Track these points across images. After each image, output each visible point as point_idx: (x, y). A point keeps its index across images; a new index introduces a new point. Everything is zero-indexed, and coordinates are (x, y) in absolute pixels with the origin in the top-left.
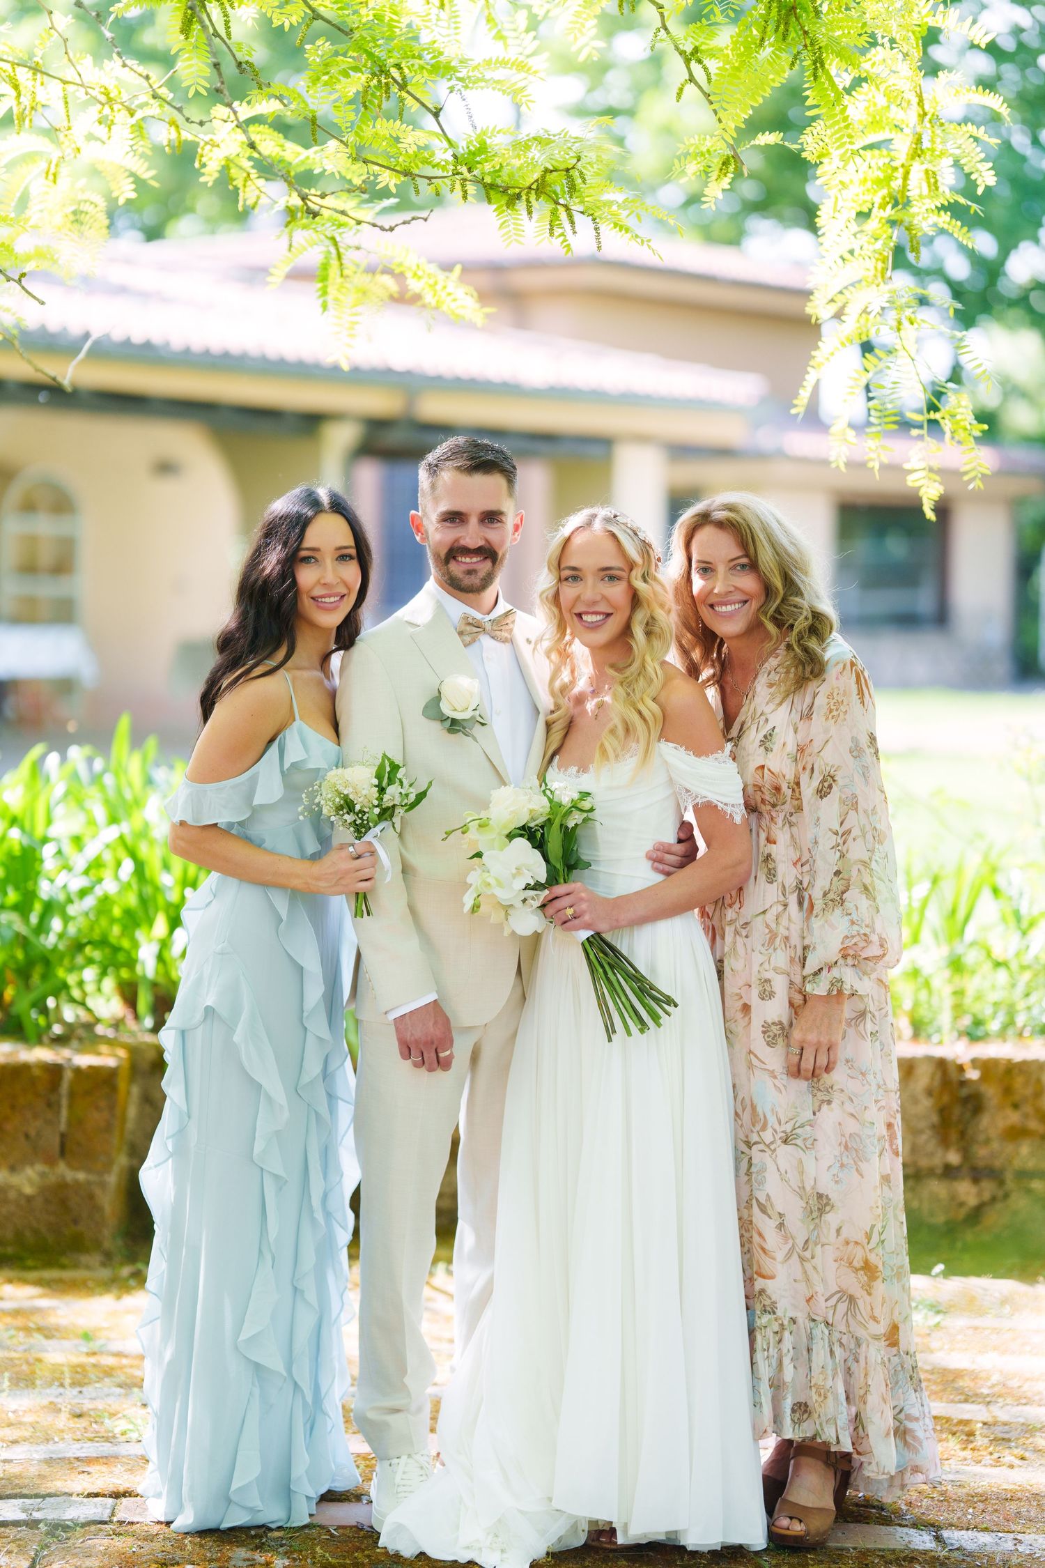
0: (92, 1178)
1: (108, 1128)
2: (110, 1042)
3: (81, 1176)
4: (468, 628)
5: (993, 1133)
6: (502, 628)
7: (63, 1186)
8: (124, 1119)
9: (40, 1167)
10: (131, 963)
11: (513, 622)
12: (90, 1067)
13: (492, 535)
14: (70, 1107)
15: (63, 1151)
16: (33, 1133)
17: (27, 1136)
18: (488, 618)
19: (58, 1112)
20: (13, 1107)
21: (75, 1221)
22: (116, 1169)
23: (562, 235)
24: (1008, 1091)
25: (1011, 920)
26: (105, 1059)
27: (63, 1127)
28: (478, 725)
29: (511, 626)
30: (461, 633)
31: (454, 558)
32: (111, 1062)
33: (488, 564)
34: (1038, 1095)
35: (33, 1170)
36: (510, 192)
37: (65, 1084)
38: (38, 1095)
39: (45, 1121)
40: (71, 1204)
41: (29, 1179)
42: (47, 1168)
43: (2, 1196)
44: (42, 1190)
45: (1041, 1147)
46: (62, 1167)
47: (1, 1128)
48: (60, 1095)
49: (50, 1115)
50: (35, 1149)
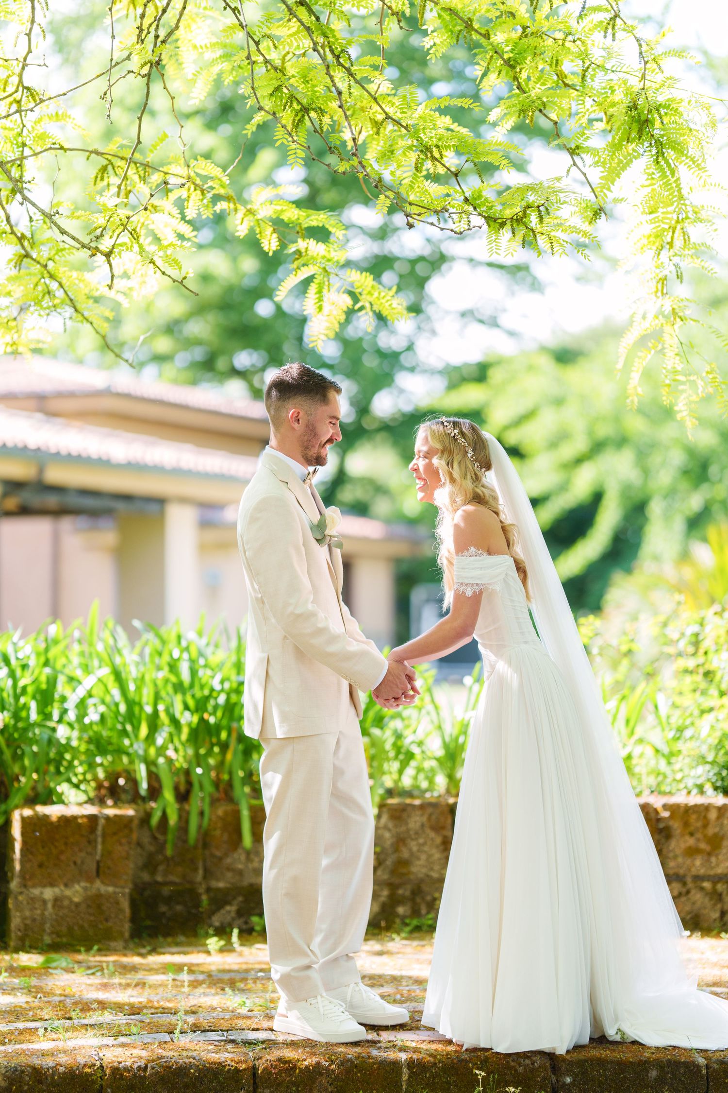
0: (118, 890)
1: (127, 857)
3: (111, 889)
5: (678, 851)
7: (99, 896)
9: (83, 884)
12: (116, 816)
14: (103, 843)
15: (98, 874)
16: (79, 862)
17: (75, 863)
19: (96, 847)
20: (66, 844)
21: (107, 920)
24: (686, 824)
26: (125, 810)
27: (98, 858)
32: (129, 813)
34: (705, 826)
35: (80, 886)
36: (500, 221)
37: (100, 828)
38: (82, 836)
39: (87, 853)
40: (104, 908)
41: (77, 892)
42: (88, 885)
43: (59, 903)
44: (86, 899)
45: (708, 861)
46: (98, 884)
47: (58, 858)
48: (96, 835)
49: (90, 849)
50: (80, 872)
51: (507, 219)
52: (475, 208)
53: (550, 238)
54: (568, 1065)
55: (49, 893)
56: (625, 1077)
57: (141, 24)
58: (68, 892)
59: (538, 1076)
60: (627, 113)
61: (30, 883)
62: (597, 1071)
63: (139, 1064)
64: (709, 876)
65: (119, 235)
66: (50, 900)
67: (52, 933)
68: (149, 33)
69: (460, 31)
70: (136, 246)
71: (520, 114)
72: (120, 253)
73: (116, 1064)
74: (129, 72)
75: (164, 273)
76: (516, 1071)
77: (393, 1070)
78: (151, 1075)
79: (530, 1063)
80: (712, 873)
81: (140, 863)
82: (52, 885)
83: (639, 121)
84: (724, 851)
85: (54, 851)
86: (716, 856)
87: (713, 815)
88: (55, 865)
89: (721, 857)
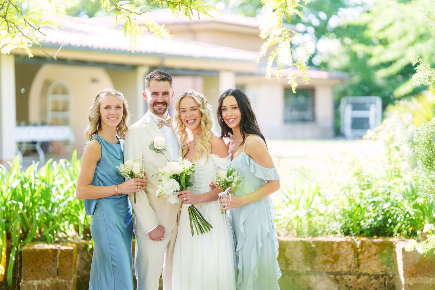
0: (66, 281)
1: (71, 267)
2: (71, 242)
3: (63, 281)
4: (161, 123)
5: (319, 262)
6: (170, 123)
7: (58, 284)
8: (75, 264)
9: (51, 279)
10: (78, 220)
11: (172, 121)
12: (65, 249)
13: (166, 98)
14: (60, 261)
15: (58, 274)
16: (49, 269)
17: (47, 270)
18: (165, 120)
19: (57, 263)
20: (43, 262)
22: (73, 278)
23: (189, 15)
24: (323, 250)
25: (324, 202)
26: (70, 247)
27: (58, 267)
28: (165, 151)
29: (172, 122)
30: (158, 125)
31: (155, 105)
32: (71, 248)
33: (165, 106)
34: (332, 251)
35: (49, 279)
37: (58, 255)
38: (50, 258)
39: (53, 265)
40: (60, 289)
41: (48, 282)
42: (53, 279)
43: (40, 287)
44: (52, 285)
45: (333, 266)
46: (57, 278)
47: (40, 268)
48: (57, 258)
49: (54, 264)
50: (50, 273)
55: (36, 283)
58: (44, 282)
61: (27, 279)
64: (333, 272)
66: (36, 286)
80: (334, 271)
81: (83, 267)
82: (37, 279)
84: (340, 262)
85: (38, 265)
86: (336, 264)
87: (335, 246)
88: (38, 271)
89: (338, 264)
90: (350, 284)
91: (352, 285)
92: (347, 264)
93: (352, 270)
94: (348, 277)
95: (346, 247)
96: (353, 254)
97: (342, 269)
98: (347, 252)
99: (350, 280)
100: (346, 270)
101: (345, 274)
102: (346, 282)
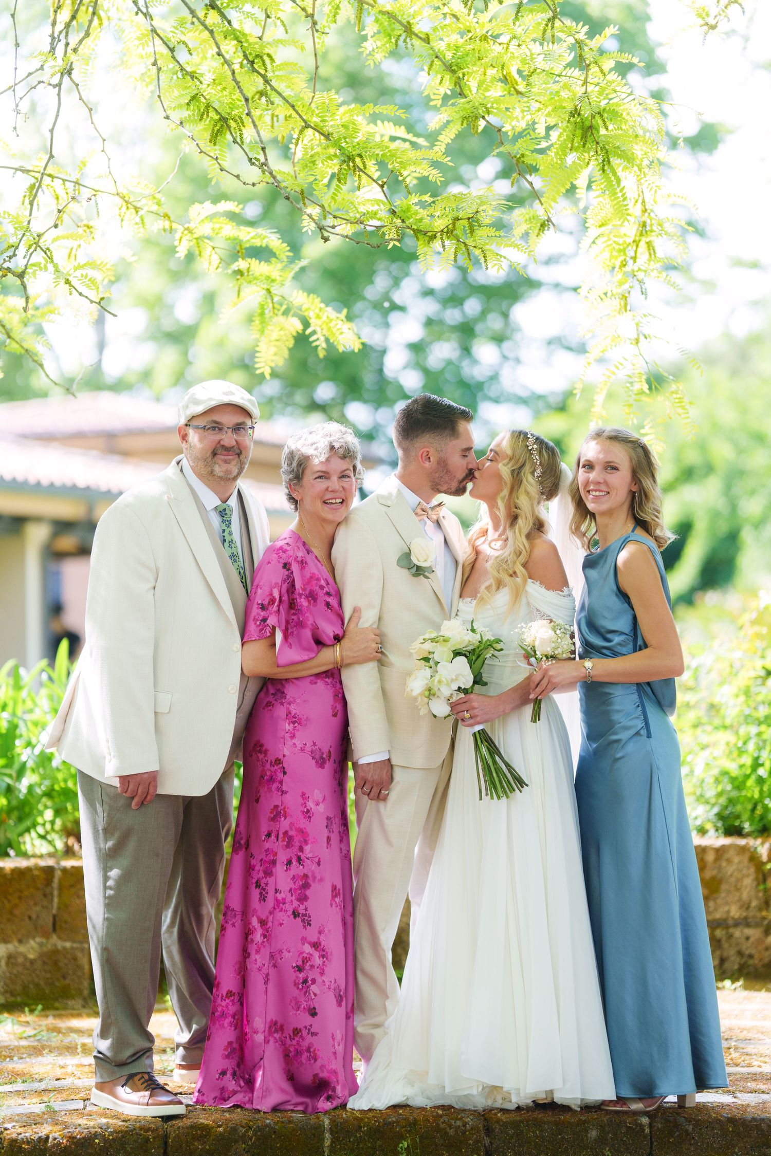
0: (75, 945)
3: (68, 945)
4: (420, 511)
7: (55, 952)
9: (38, 940)
12: (73, 867)
14: (60, 896)
15: (54, 929)
16: (34, 916)
17: (30, 918)
19: (52, 900)
20: (20, 898)
21: (64, 977)
27: (54, 912)
29: (439, 512)
30: (417, 514)
35: (35, 942)
36: (429, 234)
37: (56, 880)
38: (37, 889)
39: (43, 907)
40: (61, 964)
41: (32, 948)
42: (44, 940)
43: (13, 960)
44: (42, 955)
46: (54, 939)
47: (11, 913)
48: (52, 888)
49: (45, 903)
50: (36, 927)
51: (437, 232)
52: (403, 221)
53: (483, 251)
54: (502, 1126)
55: (2, 950)
56: (563, 1138)
57: (53, 32)
58: (22, 949)
59: (470, 1139)
60: (569, 119)
62: (533, 1132)
63: (40, 1135)
65: (31, 254)
66: (3, 957)
67: (6, 992)
68: (59, 41)
69: (400, 36)
70: (50, 267)
71: (463, 122)
72: (34, 273)
73: (14, 1136)
74: (39, 82)
75: (81, 294)
76: (446, 1133)
77: (314, 1135)
78: (53, 1146)
79: (461, 1124)
82: (5, 941)
83: (583, 128)
84: (723, 895)
85: (7, 905)
86: (715, 900)
87: (710, 857)
88: (9, 920)
89: (719, 901)
90: (747, 948)
91: (753, 951)
92: (740, 899)
93: (751, 914)
94: (742, 931)
95: (736, 860)
96: (752, 877)
97: (728, 912)
98: (740, 871)
99: (748, 938)
100: (736, 916)
101: (737, 924)
102: (738, 944)
